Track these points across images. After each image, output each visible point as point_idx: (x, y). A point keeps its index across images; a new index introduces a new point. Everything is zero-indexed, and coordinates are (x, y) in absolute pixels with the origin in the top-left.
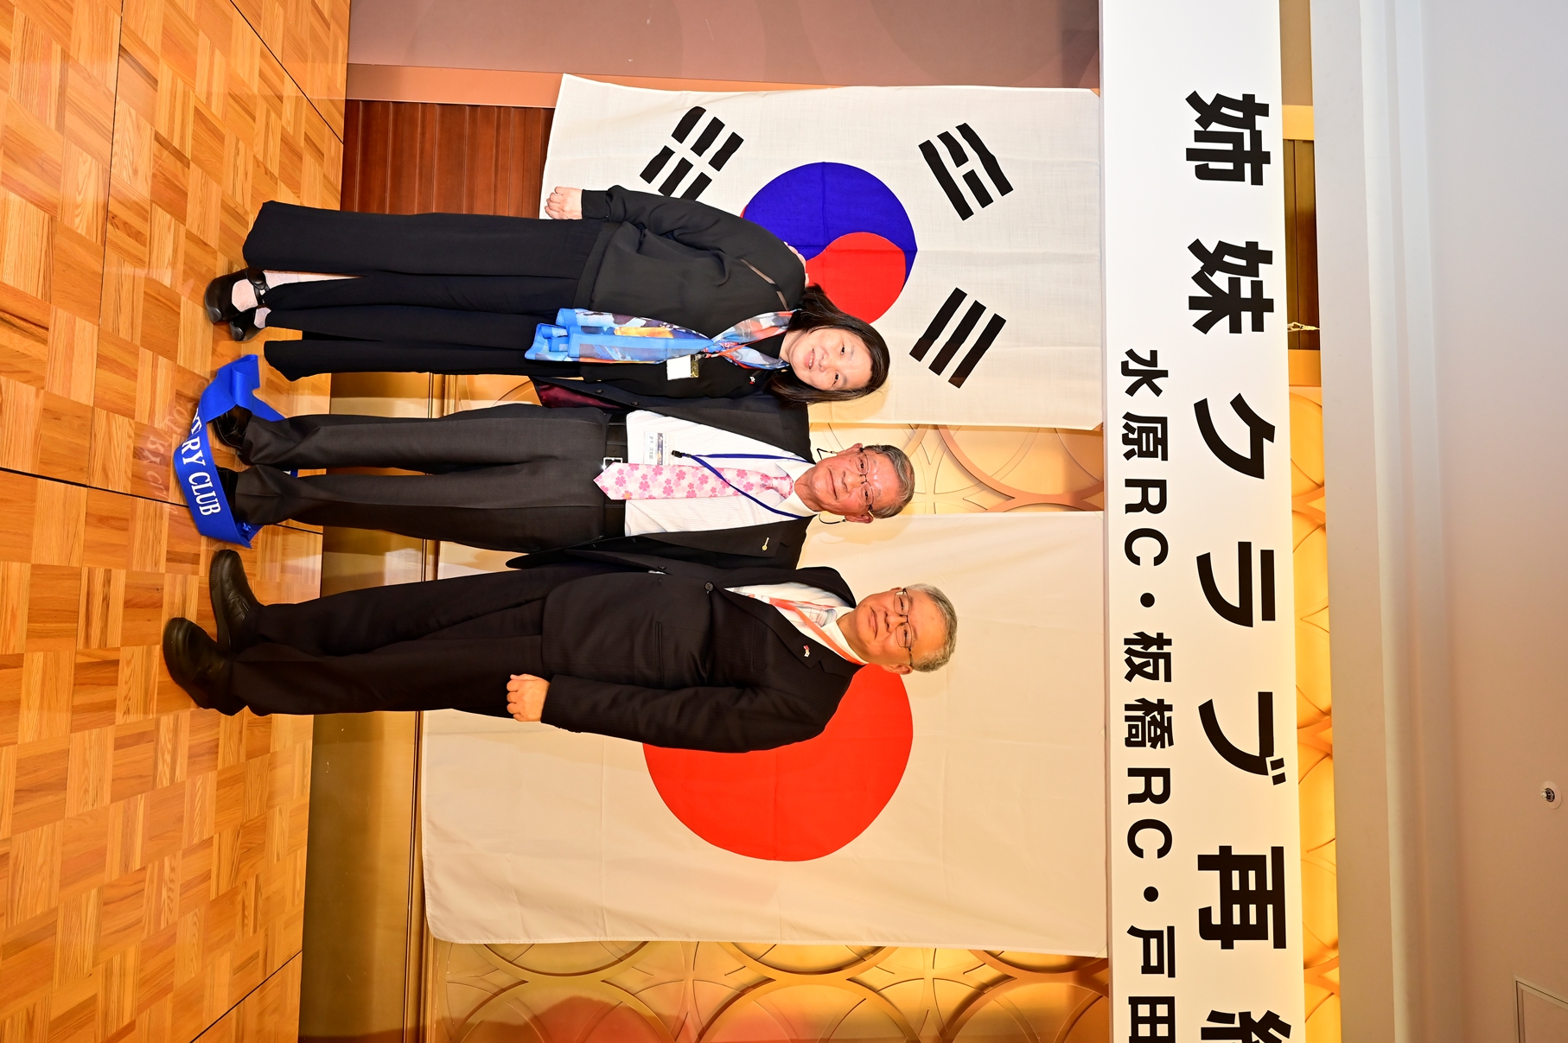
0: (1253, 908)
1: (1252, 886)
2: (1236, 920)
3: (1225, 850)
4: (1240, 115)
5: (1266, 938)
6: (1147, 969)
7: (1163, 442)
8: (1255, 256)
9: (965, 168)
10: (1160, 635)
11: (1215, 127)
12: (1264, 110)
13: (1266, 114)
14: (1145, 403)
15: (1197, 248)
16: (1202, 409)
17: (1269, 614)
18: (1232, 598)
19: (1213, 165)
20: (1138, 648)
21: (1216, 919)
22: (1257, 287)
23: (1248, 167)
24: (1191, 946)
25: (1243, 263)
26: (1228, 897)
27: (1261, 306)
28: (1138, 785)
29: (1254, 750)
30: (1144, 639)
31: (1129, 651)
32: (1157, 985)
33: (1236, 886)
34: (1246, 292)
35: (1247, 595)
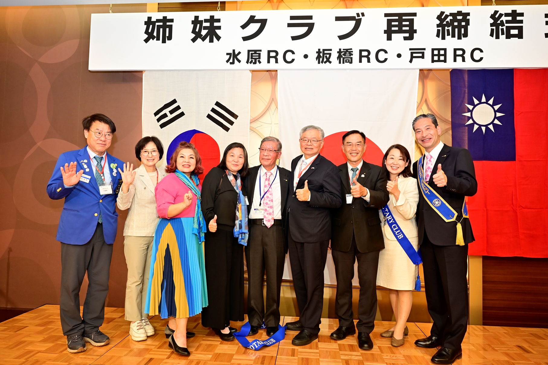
0: (404, 23)
1: (397, 23)
2: (407, 28)
3: (385, 32)
4: (151, 26)
5: (413, 19)
6: (423, 57)
7: (255, 51)
8: (196, 21)
10: (317, 52)
11: (155, 34)
12: (150, 18)
14: (243, 57)
15: (194, 40)
16: (245, 39)
17: (310, 18)
18: (305, 29)
19: (167, 35)
20: (321, 60)
21: (407, 35)
22: (206, 21)
23: (168, 24)
24: (415, 43)
25: (198, 25)
26: (400, 31)
27: (212, 20)
28: (364, 60)
29: (352, 23)
30: (318, 58)
31: (322, 62)
32: (428, 54)
33: (397, 29)
34: (208, 24)
35: (304, 25)
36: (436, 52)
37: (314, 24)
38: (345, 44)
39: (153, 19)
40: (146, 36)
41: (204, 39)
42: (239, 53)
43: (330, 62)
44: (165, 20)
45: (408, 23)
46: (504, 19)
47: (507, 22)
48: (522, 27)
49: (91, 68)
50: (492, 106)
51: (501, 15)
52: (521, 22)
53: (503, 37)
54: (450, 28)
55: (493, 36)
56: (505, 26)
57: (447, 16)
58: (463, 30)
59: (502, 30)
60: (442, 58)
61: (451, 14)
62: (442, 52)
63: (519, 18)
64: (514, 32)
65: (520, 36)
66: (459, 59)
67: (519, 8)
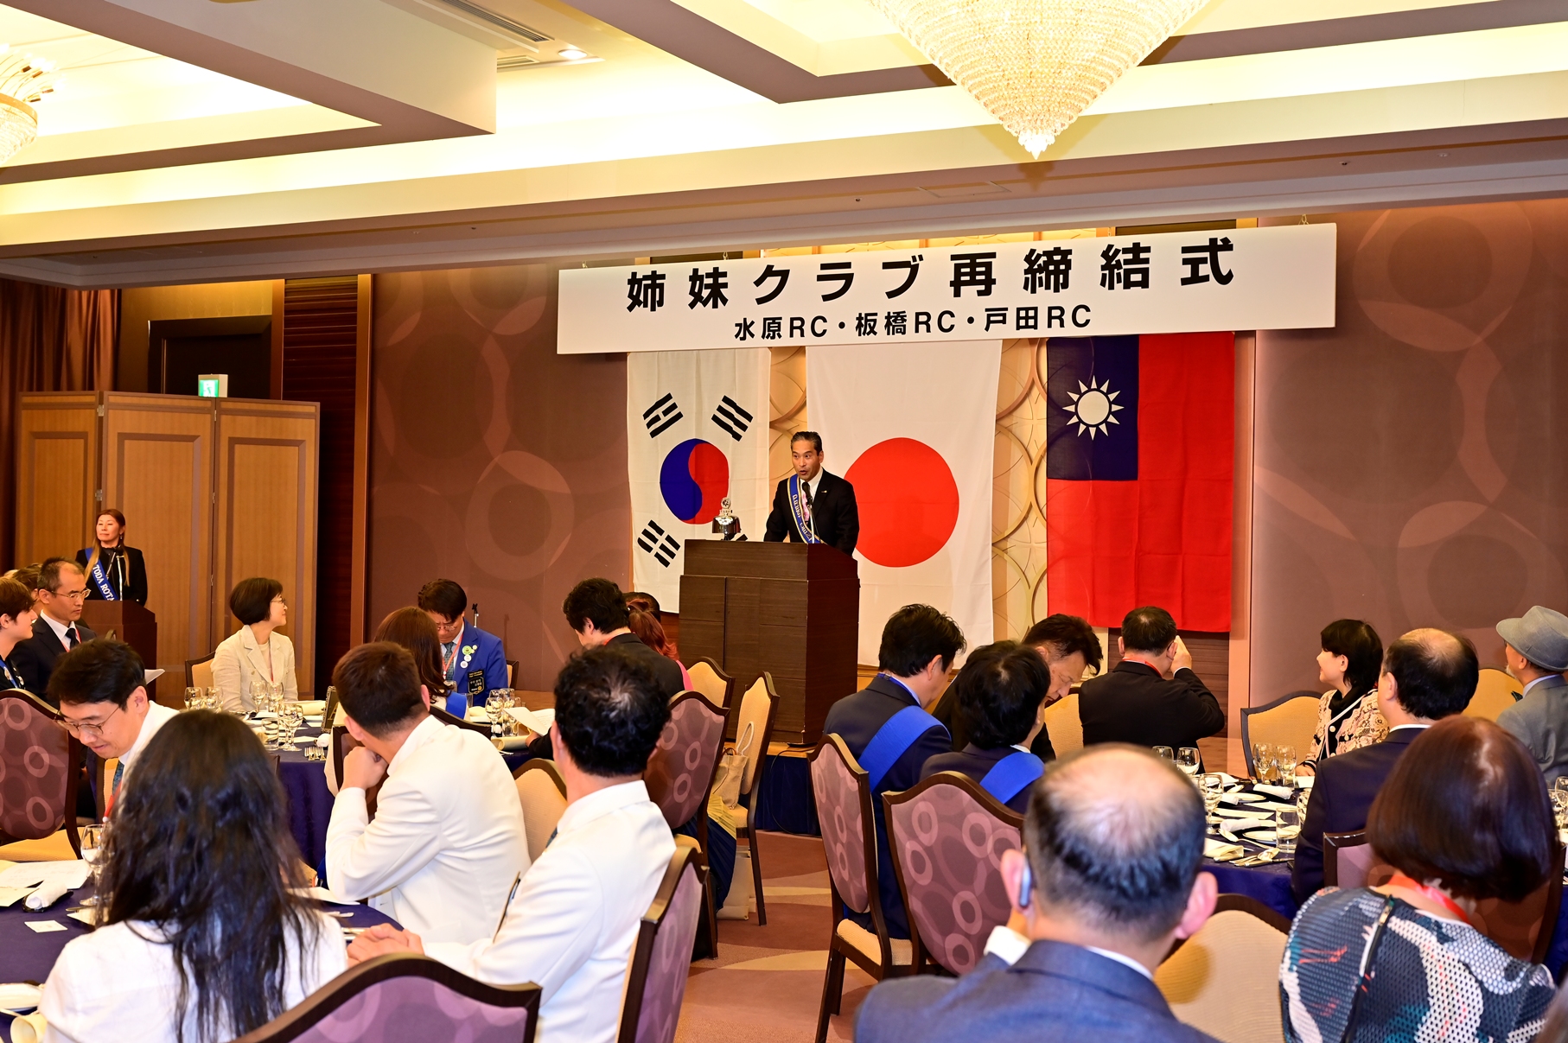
0: (978, 269)
1: (968, 270)
2: (983, 277)
3: (952, 284)
4: (636, 286)
5: (991, 262)
6: (1004, 322)
7: (774, 319)
8: (695, 277)
9: (661, 416)
10: (857, 319)
11: (642, 298)
12: (634, 274)
13: (636, 273)
14: (757, 329)
15: (692, 305)
16: (760, 301)
17: (848, 265)
18: (841, 283)
19: (657, 299)
20: (863, 329)
21: (982, 288)
22: (708, 275)
23: (658, 282)
24: (994, 300)
25: (698, 282)
26: (973, 282)
27: (716, 274)
28: (923, 328)
29: (908, 270)
30: (859, 326)
31: (864, 334)
32: (1011, 316)
33: (968, 278)
34: (709, 281)
35: (840, 276)
36: (1023, 314)
37: (852, 275)
38: (896, 305)
39: (639, 276)
40: (630, 302)
41: (705, 304)
42: (752, 323)
43: (875, 333)
44: (654, 276)
45: (983, 269)
47: (1127, 262)
48: (1148, 268)
49: (560, 351)
50: (1106, 395)
51: (1117, 251)
52: (1146, 261)
53: (1119, 286)
54: (1043, 275)
55: (1104, 286)
56: (1121, 268)
57: (1039, 256)
58: (1061, 276)
59: (1119, 274)
60: (1031, 322)
61: (1045, 253)
62: (1031, 313)
63: (1143, 256)
64: (1136, 277)
65: (1144, 283)
66: (1056, 322)
67: (1144, 240)
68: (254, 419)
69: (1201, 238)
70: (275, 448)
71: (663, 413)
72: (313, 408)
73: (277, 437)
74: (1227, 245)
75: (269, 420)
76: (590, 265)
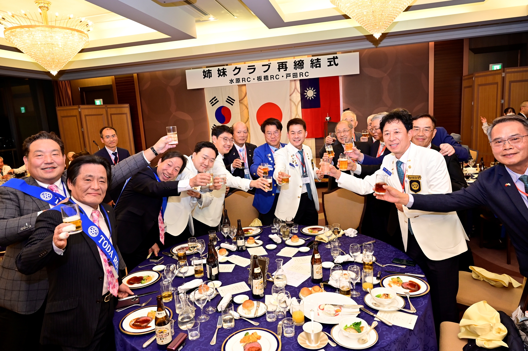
1: (281, 66)
2: (285, 67)
3: (278, 69)
4: (205, 73)
5: (286, 64)
6: (290, 76)
7: (238, 79)
8: (219, 70)
10: (257, 77)
11: (206, 76)
14: (235, 81)
15: (219, 77)
16: (235, 75)
17: (254, 66)
18: (253, 70)
19: (210, 75)
21: (285, 69)
23: (210, 72)
24: (288, 72)
26: (283, 68)
27: (224, 69)
28: (272, 79)
29: (268, 67)
30: (258, 79)
31: (259, 81)
32: (292, 75)
34: (222, 71)
35: (252, 68)
36: (294, 74)
37: (255, 68)
38: (266, 74)
39: (205, 71)
40: (204, 76)
41: (222, 76)
42: (233, 80)
43: (262, 80)
44: (209, 70)
45: (285, 65)
46: (315, 61)
47: (316, 62)
48: (320, 64)
49: (188, 89)
50: (313, 90)
51: (314, 60)
53: (314, 68)
54: (298, 66)
55: (311, 68)
57: (297, 62)
58: (302, 66)
59: (314, 65)
60: (296, 76)
61: (298, 61)
62: (296, 74)
63: (319, 61)
64: (318, 65)
65: (320, 67)
66: (301, 76)
67: (319, 57)
68: (115, 109)
69: (331, 56)
70: (121, 115)
71: (214, 101)
72: (127, 105)
73: (121, 112)
74: (337, 58)
75: (118, 109)
76: (193, 69)
